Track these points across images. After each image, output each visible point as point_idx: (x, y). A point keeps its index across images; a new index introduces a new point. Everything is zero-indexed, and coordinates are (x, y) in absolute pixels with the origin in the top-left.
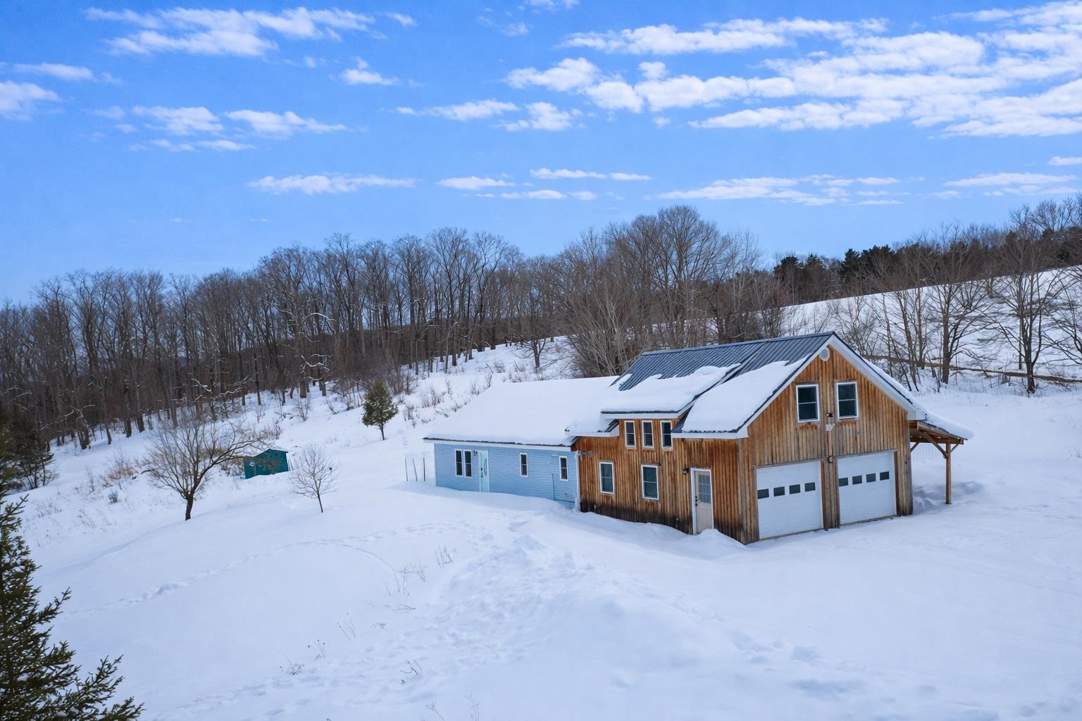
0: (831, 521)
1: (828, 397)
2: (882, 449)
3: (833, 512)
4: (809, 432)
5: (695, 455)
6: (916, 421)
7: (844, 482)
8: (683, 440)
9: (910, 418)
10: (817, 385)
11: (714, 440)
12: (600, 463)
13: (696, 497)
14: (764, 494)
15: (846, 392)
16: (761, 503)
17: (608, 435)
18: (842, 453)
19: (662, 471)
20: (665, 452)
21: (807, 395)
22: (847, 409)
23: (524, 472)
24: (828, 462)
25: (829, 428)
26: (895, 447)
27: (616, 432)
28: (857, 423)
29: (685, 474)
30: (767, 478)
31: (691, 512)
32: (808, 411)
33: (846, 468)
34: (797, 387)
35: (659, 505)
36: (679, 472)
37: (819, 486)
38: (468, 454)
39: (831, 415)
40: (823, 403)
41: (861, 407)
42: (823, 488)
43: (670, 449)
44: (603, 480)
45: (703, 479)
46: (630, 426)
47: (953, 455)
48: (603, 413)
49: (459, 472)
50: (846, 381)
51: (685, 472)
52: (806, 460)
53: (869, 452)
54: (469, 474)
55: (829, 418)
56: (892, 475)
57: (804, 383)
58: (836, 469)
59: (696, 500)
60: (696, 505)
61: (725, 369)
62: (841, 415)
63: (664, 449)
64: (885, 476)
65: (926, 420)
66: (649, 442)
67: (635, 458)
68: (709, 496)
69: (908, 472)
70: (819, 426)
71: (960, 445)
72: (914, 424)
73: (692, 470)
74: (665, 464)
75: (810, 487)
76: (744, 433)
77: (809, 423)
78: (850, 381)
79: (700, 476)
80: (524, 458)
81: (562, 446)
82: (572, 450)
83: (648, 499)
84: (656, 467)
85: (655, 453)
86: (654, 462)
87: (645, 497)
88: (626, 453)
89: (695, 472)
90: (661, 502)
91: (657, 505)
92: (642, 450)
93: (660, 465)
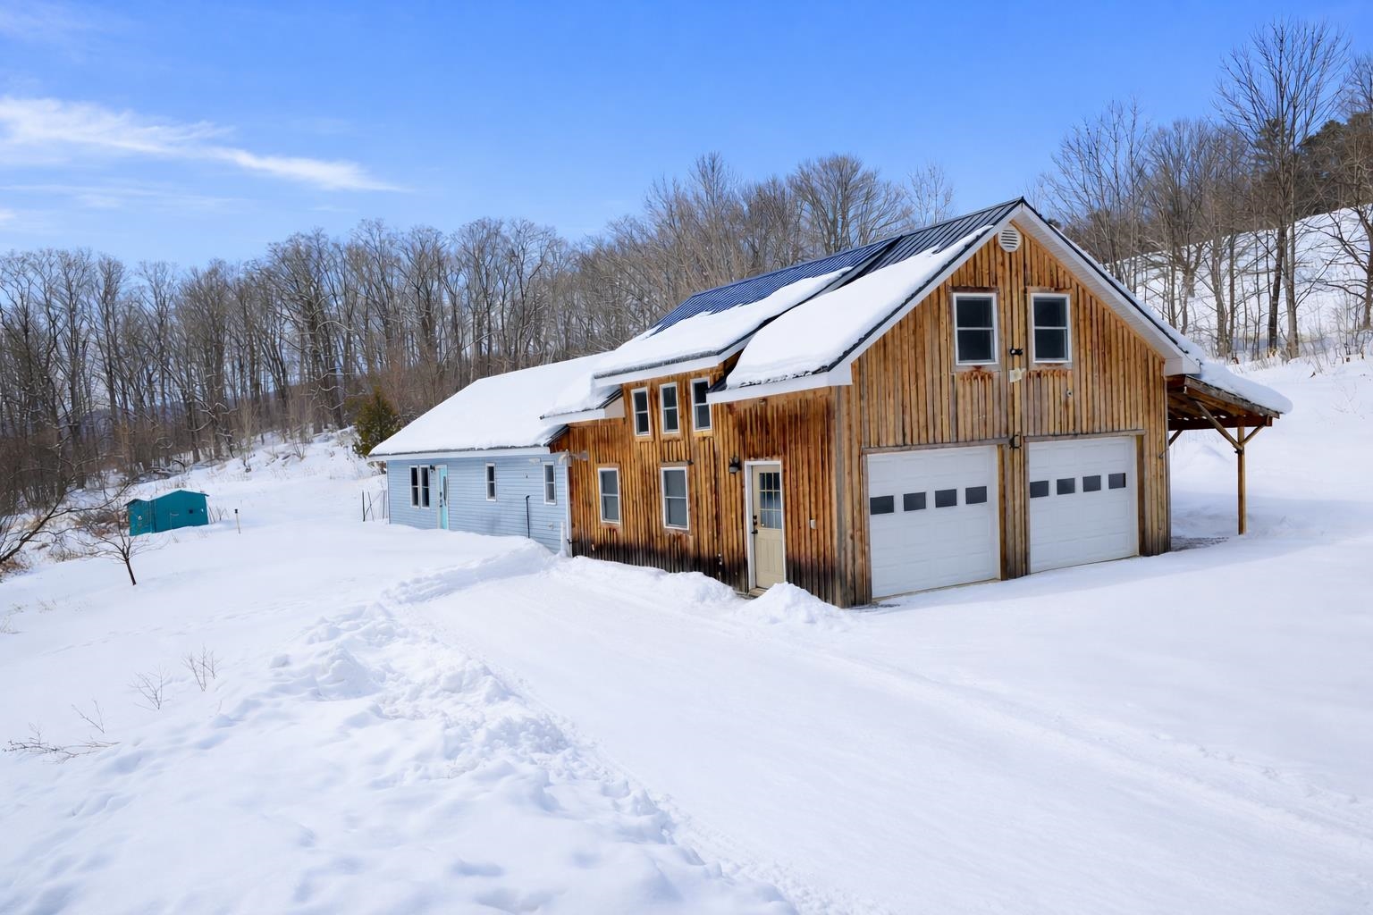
0: (1014, 565)
1: (1015, 320)
2: (1116, 428)
3: (1018, 549)
4: (978, 386)
5: (753, 439)
6: (1183, 377)
7: (1040, 489)
8: (730, 406)
9: (1170, 370)
10: (994, 296)
11: (787, 395)
12: (600, 470)
13: (755, 517)
14: (883, 505)
15: (1050, 312)
16: (877, 523)
17: (604, 415)
18: (1038, 430)
19: (693, 475)
20: (699, 440)
21: (974, 314)
23: (492, 493)
24: (1012, 445)
25: (1017, 375)
26: (1140, 427)
27: (618, 409)
28: (1069, 373)
29: (735, 473)
30: (887, 474)
31: (744, 552)
32: (975, 346)
33: (1047, 461)
34: (955, 295)
35: (691, 538)
36: (724, 471)
37: (993, 494)
38: (425, 472)
39: (1019, 352)
40: (1002, 331)
41: (1077, 345)
42: (1003, 497)
43: (708, 431)
44: (604, 499)
45: (769, 481)
46: (641, 399)
47: (1248, 447)
48: (596, 377)
49: (416, 502)
50: (1049, 291)
51: (733, 469)
52: (970, 442)
53: (1091, 433)
54: (428, 502)
55: (1016, 357)
56: (1132, 481)
57: (967, 289)
58: (1024, 463)
59: (755, 524)
60: (755, 532)
62: (1039, 355)
63: (697, 432)
64: (1118, 481)
65: (1198, 376)
66: (671, 424)
67: (651, 458)
68: (778, 514)
69: (1164, 476)
70: (996, 376)
71: (1265, 429)
72: (1177, 383)
73: (747, 463)
74: (700, 463)
75: (976, 496)
76: (843, 376)
77: (978, 368)
78: (1057, 290)
79: (761, 475)
80: (491, 470)
81: (537, 446)
82: (552, 451)
83: (672, 529)
84: (685, 468)
85: (683, 442)
86: (682, 460)
87: (667, 525)
88: (636, 448)
89: (752, 466)
90: (693, 534)
91: (687, 539)
92: (662, 439)
93: (690, 463)
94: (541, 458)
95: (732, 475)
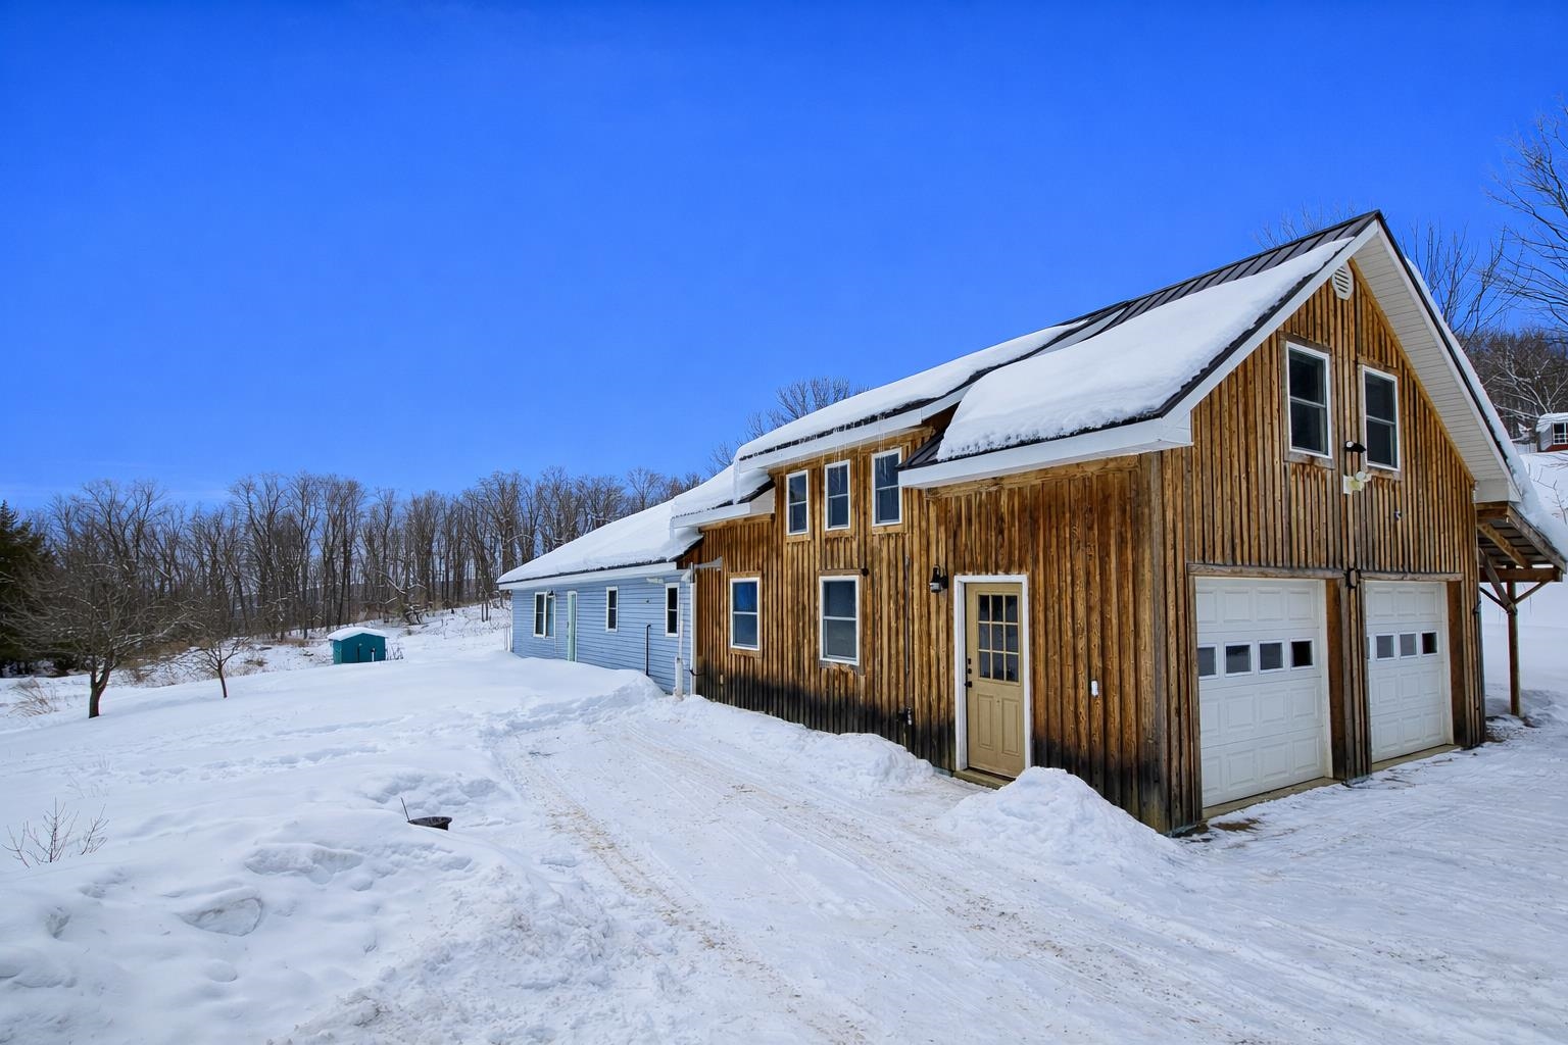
0: (1353, 758)
4: (1309, 486)
5: (971, 536)
9: (1479, 495)
10: (1326, 358)
12: (733, 580)
13: (969, 662)
15: (1379, 397)
19: (868, 589)
20: (881, 538)
21: (1306, 377)
22: (1381, 443)
23: (613, 624)
24: (1348, 582)
25: (1349, 483)
26: (1458, 569)
27: (766, 502)
28: (1397, 485)
29: (937, 591)
31: (950, 703)
32: (1309, 425)
34: (1288, 345)
35: (862, 679)
36: (920, 586)
37: (1320, 655)
40: (1337, 411)
41: (1404, 447)
43: (897, 525)
44: (738, 617)
45: (995, 606)
46: (798, 486)
49: (539, 631)
50: (1379, 367)
51: (935, 586)
54: (550, 631)
56: (1444, 644)
58: (1361, 607)
59: (970, 672)
60: (968, 684)
63: (876, 527)
64: (1430, 643)
66: (838, 516)
68: (1014, 662)
70: (1329, 476)
73: (958, 580)
74: (882, 570)
75: (1302, 654)
76: (1176, 431)
78: (1385, 366)
79: (984, 600)
81: (662, 561)
82: (680, 567)
83: (834, 661)
84: (856, 578)
85: (855, 545)
86: (852, 567)
87: (824, 656)
88: (787, 550)
89: (965, 584)
90: (865, 673)
91: (856, 679)
92: (823, 538)
93: (865, 572)
94: (666, 578)
95: (933, 595)
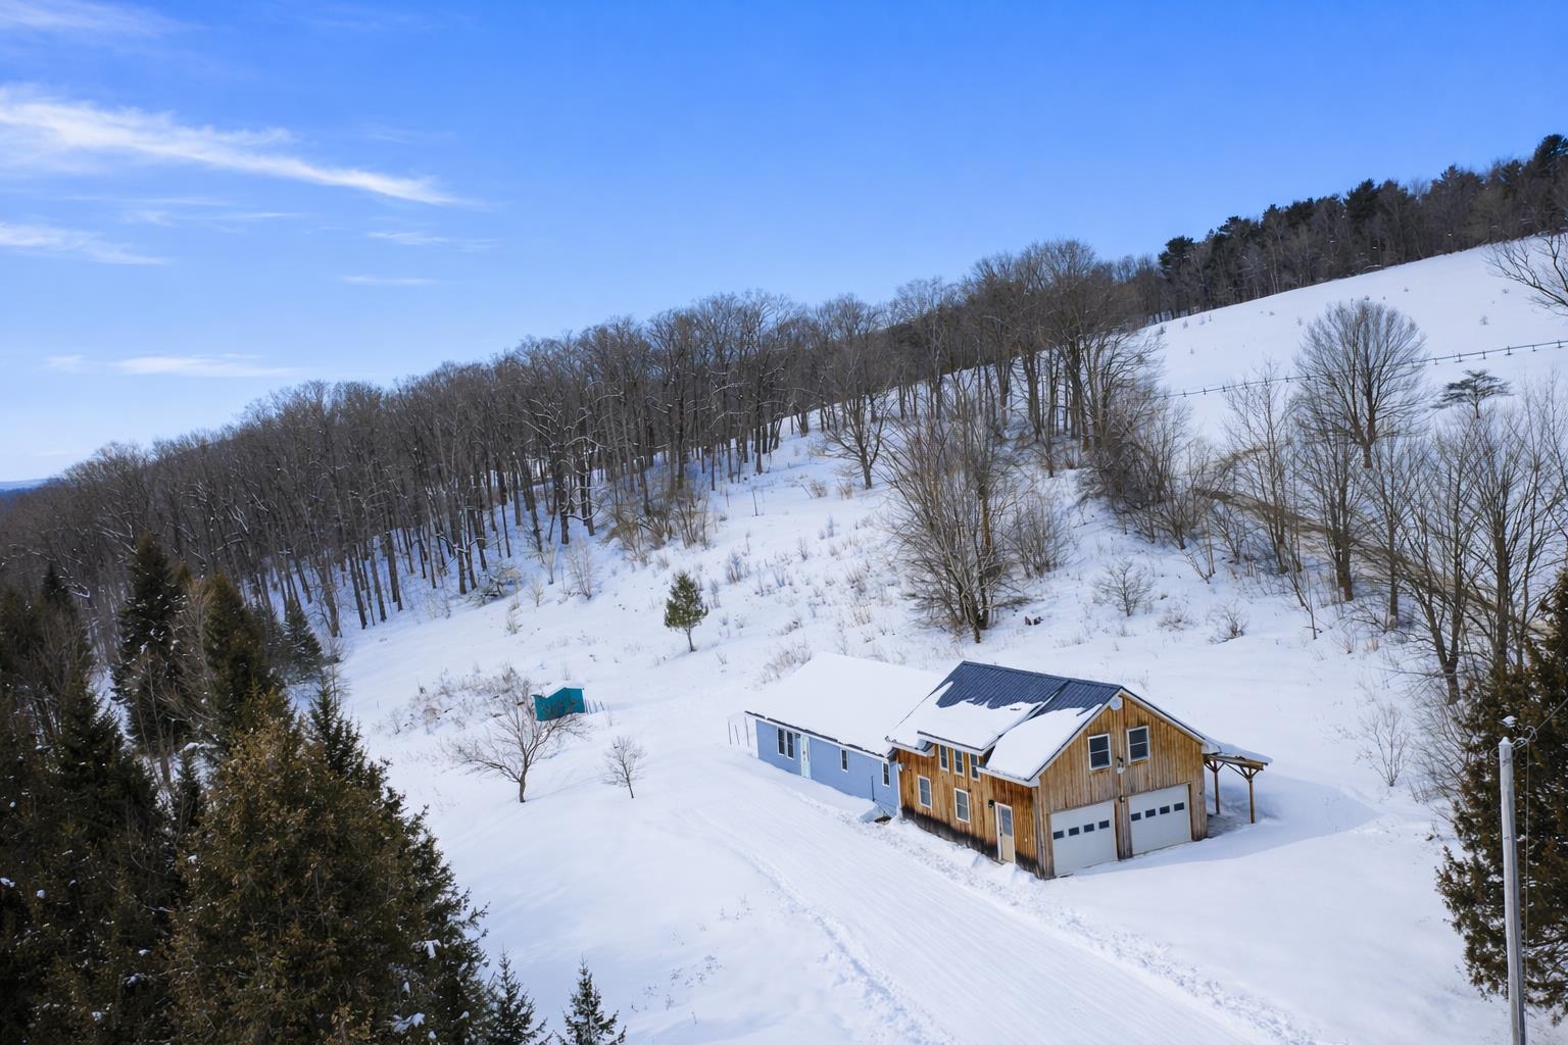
0: (1124, 853)
1: (1119, 743)
2: (1175, 783)
3: (1126, 846)
5: (999, 792)
7: (1136, 817)
8: (988, 776)
9: (1204, 752)
10: (1108, 735)
11: (1013, 783)
12: (919, 777)
14: (1059, 835)
15: (1138, 736)
16: (1056, 843)
17: (925, 755)
18: (1133, 791)
20: (973, 783)
22: (1139, 752)
23: (845, 767)
26: (1189, 780)
27: (931, 752)
29: (991, 807)
30: (1061, 821)
31: (997, 843)
32: (1100, 759)
33: (1137, 804)
34: (1089, 738)
36: (986, 806)
38: (790, 734)
39: (1123, 760)
40: (1114, 750)
41: (1153, 749)
42: (1116, 824)
43: (979, 780)
44: (922, 792)
45: (1005, 813)
48: (919, 732)
49: (782, 750)
50: (1137, 727)
51: (991, 805)
52: (1099, 802)
53: (1162, 788)
54: (791, 755)
55: (1121, 763)
56: (1186, 806)
57: (1095, 735)
60: (1001, 835)
61: (1030, 707)
62: (1132, 757)
63: (972, 779)
64: (1179, 807)
65: (1220, 753)
66: (959, 769)
67: (948, 781)
68: (1011, 830)
69: (1202, 802)
71: (1264, 769)
73: (996, 804)
74: (974, 793)
76: (1037, 783)
77: (1101, 769)
78: (1140, 726)
79: (1002, 811)
80: (844, 755)
83: (960, 820)
84: (967, 793)
85: (965, 780)
86: (965, 788)
87: (958, 817)
88: (940, 773)
89: (999, 806)
90: (971, 826)
91: (968, 828)
92: (954, 774)
93: (969, 791)
